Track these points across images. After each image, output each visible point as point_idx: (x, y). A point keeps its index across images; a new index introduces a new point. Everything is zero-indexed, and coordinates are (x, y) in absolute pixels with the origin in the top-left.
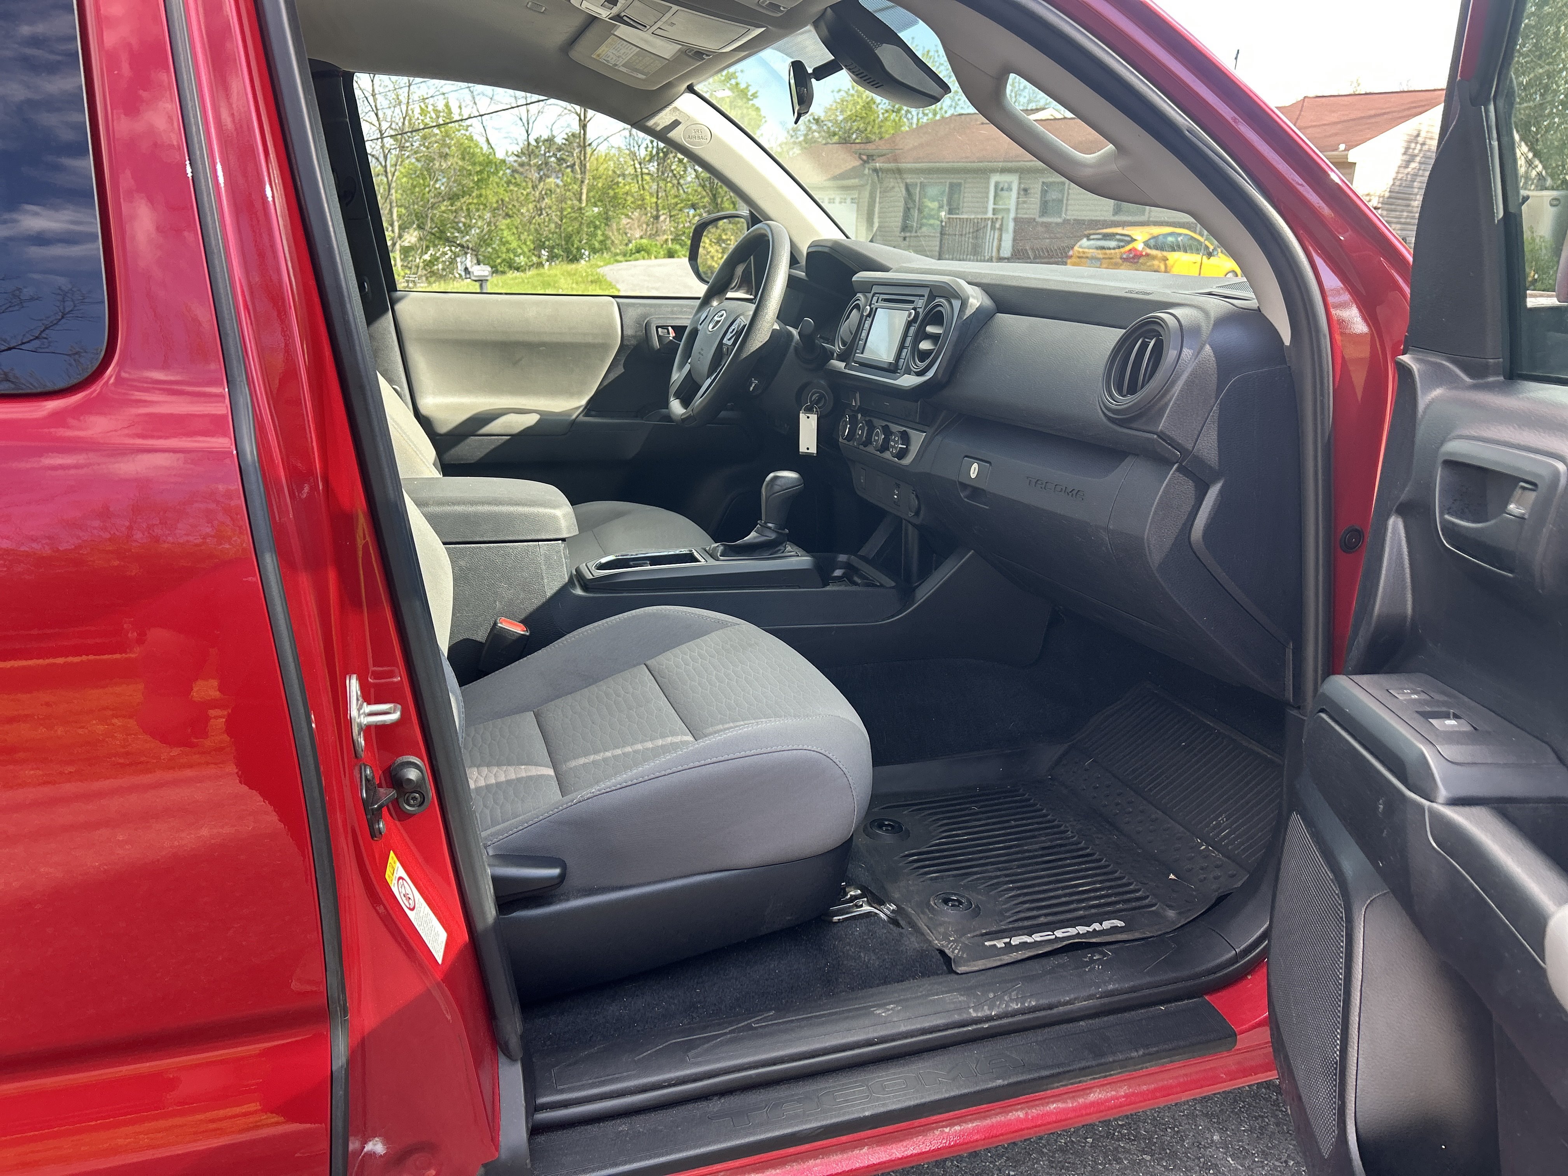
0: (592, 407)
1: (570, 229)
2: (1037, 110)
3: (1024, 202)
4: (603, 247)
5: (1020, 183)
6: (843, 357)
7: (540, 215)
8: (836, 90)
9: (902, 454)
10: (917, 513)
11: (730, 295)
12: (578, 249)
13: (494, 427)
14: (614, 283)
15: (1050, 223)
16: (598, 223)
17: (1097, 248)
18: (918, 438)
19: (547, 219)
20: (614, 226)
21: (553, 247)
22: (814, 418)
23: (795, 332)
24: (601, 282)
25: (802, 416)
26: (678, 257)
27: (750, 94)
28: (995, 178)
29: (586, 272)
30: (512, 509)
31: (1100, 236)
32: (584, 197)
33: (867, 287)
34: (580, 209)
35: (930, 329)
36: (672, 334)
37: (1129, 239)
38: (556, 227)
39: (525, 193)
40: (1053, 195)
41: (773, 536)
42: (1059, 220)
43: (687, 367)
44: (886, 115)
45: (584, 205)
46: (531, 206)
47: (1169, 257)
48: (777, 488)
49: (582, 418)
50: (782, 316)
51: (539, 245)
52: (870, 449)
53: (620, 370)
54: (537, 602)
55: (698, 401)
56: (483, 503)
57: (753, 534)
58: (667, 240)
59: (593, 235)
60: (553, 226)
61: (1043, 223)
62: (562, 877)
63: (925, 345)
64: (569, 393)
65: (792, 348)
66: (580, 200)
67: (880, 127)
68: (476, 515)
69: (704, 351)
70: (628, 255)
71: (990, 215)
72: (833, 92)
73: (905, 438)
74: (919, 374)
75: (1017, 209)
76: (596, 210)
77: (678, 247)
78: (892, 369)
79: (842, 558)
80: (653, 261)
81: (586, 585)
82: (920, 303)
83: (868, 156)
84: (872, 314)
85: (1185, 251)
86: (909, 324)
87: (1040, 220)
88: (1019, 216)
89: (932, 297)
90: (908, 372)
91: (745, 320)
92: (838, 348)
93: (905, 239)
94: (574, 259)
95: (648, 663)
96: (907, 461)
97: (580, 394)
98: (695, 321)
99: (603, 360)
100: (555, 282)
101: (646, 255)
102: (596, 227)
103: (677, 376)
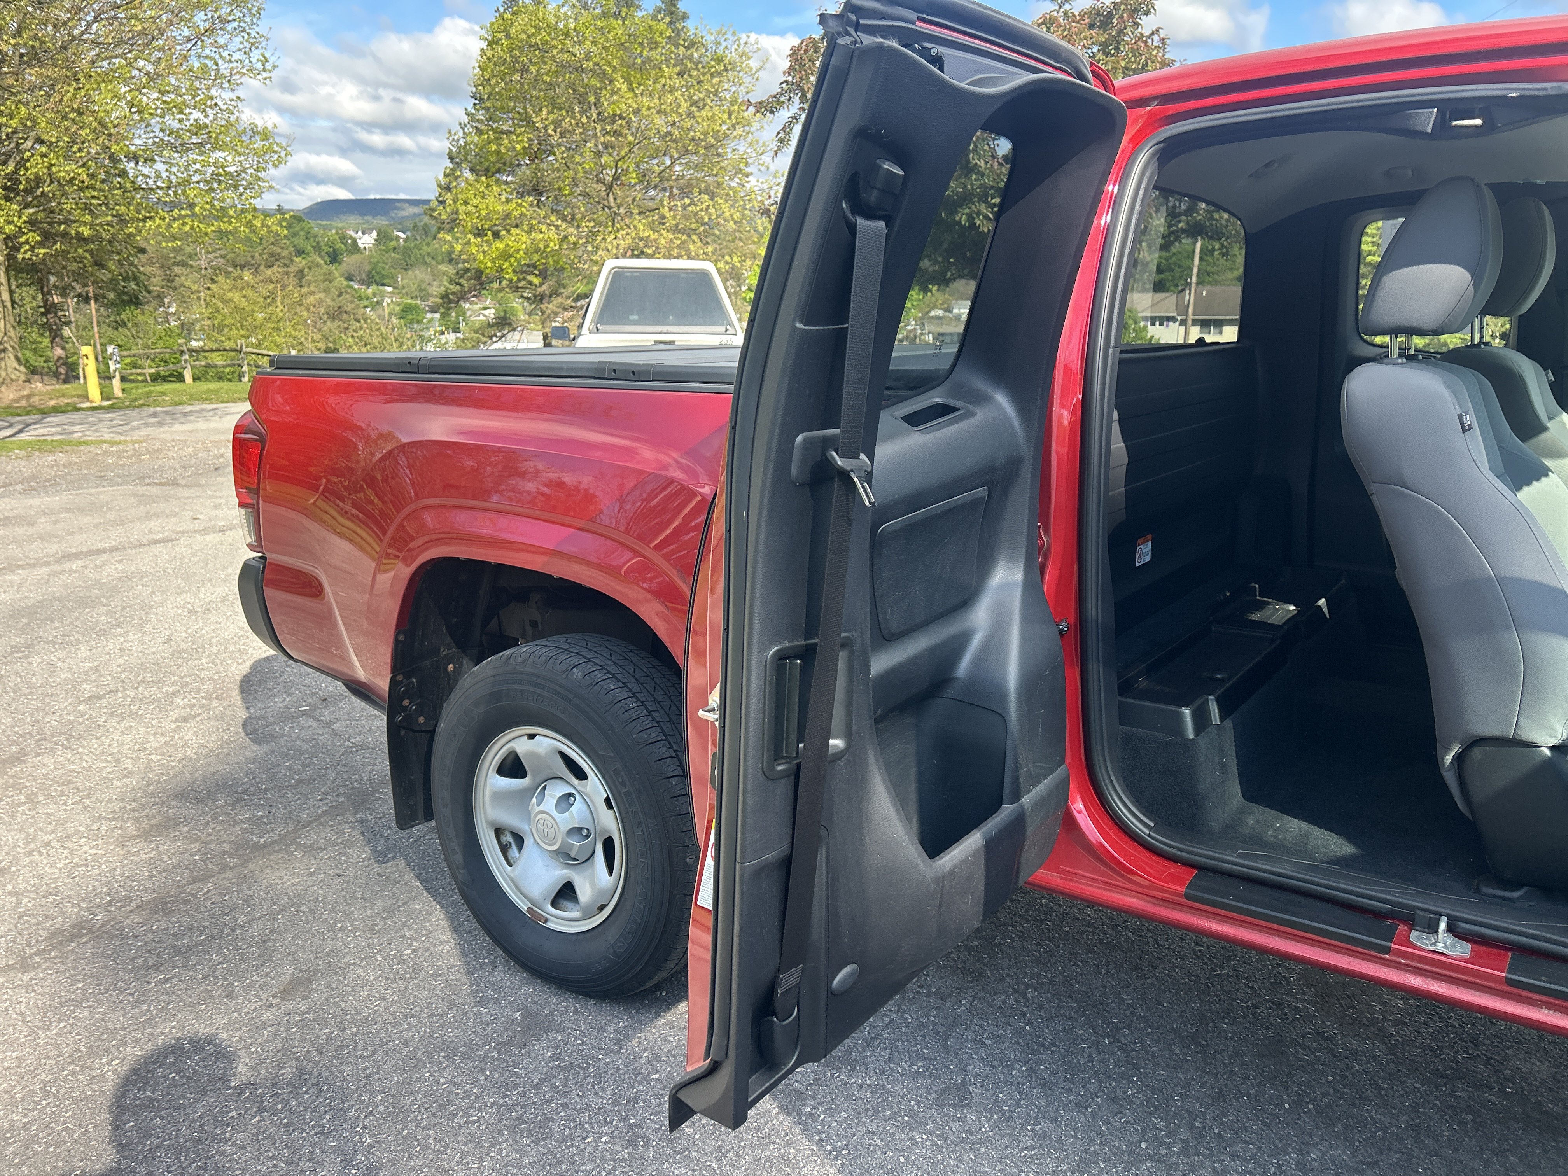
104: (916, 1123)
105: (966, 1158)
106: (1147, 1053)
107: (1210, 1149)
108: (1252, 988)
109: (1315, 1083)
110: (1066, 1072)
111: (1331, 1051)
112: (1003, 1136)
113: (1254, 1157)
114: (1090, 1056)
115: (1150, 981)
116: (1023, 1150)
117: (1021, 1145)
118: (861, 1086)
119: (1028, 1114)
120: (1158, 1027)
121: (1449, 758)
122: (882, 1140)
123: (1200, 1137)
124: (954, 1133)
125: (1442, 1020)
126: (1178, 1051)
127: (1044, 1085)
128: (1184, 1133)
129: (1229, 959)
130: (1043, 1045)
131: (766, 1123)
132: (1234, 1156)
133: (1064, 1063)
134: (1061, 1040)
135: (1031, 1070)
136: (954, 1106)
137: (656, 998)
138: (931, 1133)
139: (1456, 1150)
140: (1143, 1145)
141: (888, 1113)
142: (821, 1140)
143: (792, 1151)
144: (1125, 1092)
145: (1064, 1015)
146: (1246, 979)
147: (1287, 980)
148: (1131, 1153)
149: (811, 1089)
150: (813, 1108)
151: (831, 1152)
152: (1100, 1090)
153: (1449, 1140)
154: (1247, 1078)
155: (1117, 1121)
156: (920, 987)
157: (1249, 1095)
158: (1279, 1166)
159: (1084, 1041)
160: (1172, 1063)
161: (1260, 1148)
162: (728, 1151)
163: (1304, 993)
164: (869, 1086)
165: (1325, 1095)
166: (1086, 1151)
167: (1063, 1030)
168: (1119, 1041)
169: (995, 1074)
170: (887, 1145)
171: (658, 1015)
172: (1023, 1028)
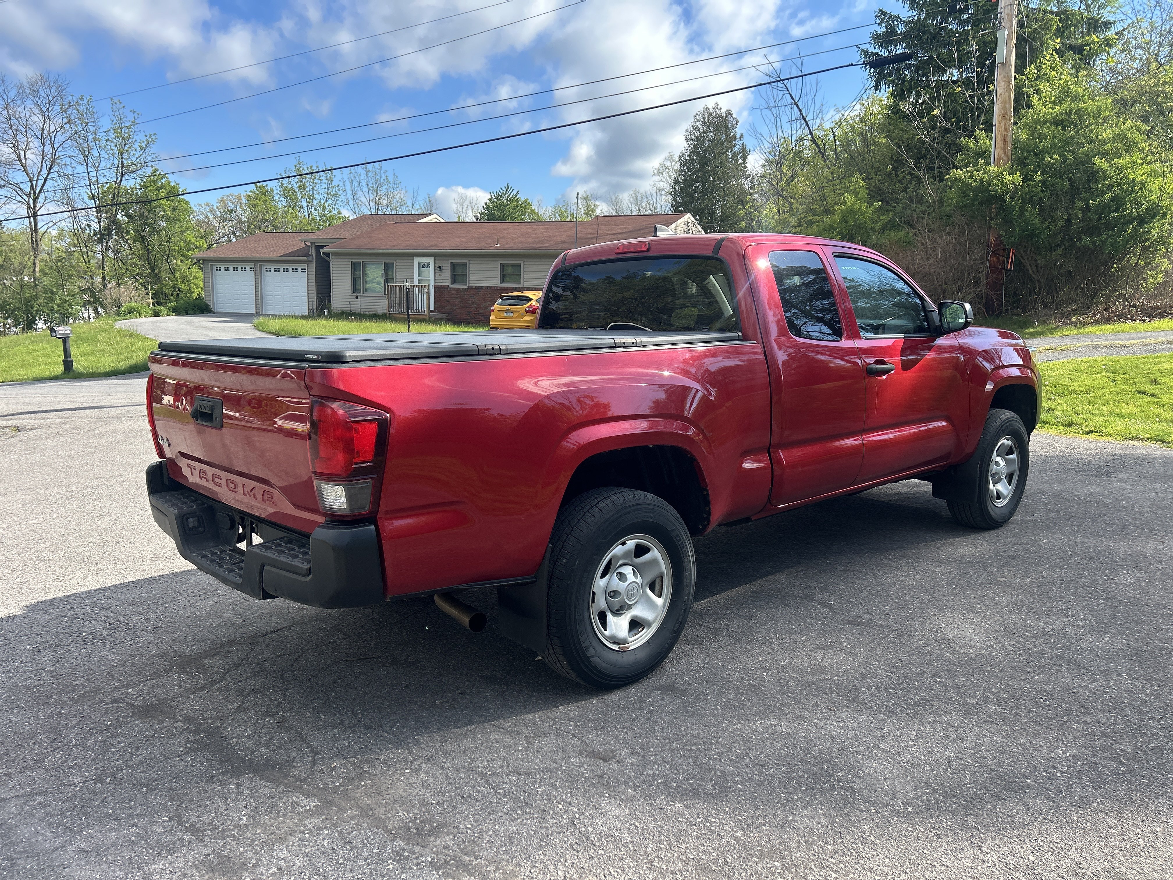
3: (440, 275)
5: (435, 263)
15: (459, 289)
17: (510, 305)
28: (417, 260)
31: (509, 298)
37: (527, 299)
40: (460, 271)
42: (465, 287)
61: (454, 288)
70: (121, 315)
71: (416, 284)
75: (435, 279)
87: (450, 286)
88: (437, 284)
93: (357, 297)
101: (137, 314)
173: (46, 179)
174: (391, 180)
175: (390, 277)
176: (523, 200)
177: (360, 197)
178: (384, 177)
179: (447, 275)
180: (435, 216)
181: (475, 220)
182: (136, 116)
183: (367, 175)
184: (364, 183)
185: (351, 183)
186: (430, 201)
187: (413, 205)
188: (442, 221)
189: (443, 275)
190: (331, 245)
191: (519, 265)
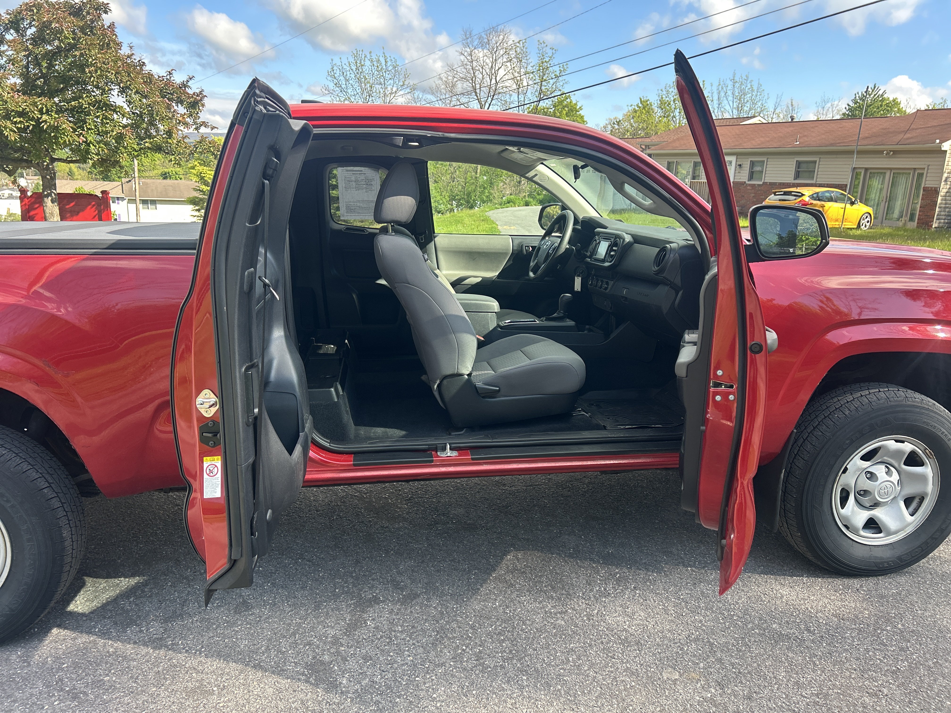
0: (499, 276)
1: (470, 189)
2: (748, 118)
3: (739, 172)
4: (489, 200)
5: (736, 161)
6: (590, 257)
7: (453, 182)
8: (630, 105)
9: (606, 289)
10: (611, 308)
11: (553, 234)
12: (474, 200)
13: (466, 282)
14: (495, 221)
15: (755, 185)
16: (486, 186)
17: (780, 200)
18: (611, 283)
19: (457, 183)
20: (496, 188)
21: (460, 200)
22: (580, 278)
23: (574, 248)
24: (487, 220)
25: (576, 278)
26: (531, 205)
27: (578, 107)
29: (479, 214)
30: (481, 302)
31: (782, 193)
32: (479, 171)
33: (599, 233)
34: (476, 178)
35: (614, 248)
36: (531, 249)
37: (800, 194)
38: (462, 188)
39: (445, 169)
40: (757, 168)
41: (562, 315)
42: (761, 183)
43: (536, 261)
44: (661, 119)
45: (478, 176)
46: (448, 176)
47: (825, 205)
48: (564, 299)
49: (496, 279)
50: (569, 243)
51: (453, 198)
52: (597, 288)
53: (511, 262)
54: (487, 332)
55: (539, 272)
56: (473, 300)
57: (556, 314)
58: (525, 196)
59: (482, 192)
60: (460, 187)
61: (750, 184)
62: (499, 391)
63: (612, 253)
64: (492, 270)
65: (573, 254)
66: (476, 173)
67: (656, 126)
68: (471, 303)
69: (542, 255)
70: (502, 205)
72: (628, 106)
73: (607, 283)
74: (610, 262)
76: (485, 178)
77: (531, 200)
78: (603, 261)
79: (587, 327)
80: (517, 208)
81: (501, 327)
82: (613, 240)
83: (646, 146)
84: (599, 243)
85: (836, 201)
86: (609, 246)
87: (747, 182)
88: (736, 180)
89: (616, 238)
90: (608, 262)
91: (556, 245)
92: (588, 254)
94: (471, 207)
95: (521, 349)
96: (608, 291)
97: (496, 271)
98: (540, 244)
99: (505, 259)
100: (462, 220)
101: (513, 204)
102: (484, 188)
103: (532, 264)
104: (231, 624)
105: (265, 626)
106: (320, 558)
107: (363, 581)
108: (349, 520)
109: (389, 544)
110: (289, 578)
111: (390, 531)
112: (276, 612)
113: (380, 577)
114: (296, 569)
115: (305, 532)
116: (288, 613)
117: (286, 612)
118: (192, 622)
119: (282, 600)
120: (319, 547)
121: (436, 386)
122: (219, 638)
123: (357, 579)
124: (252, 620)
125: (423, 507)
126: (332, 553)
127: (282, 587)
128: (350, 580)
129: (334, 512)
130: (272, 573)
131: (150, 657)
132: (373, 580)
133: (286, 575)
134: (280, 568)
135: (272, 584)
136: (245, 611)
137: (32, 634)
138: (242, 625)
139: (446, 547)
140: (337, 590)
141: (214, 626)
142: (187, 651)
143: (174, 661)
144: (319, 576)
145: (274, 558)
146: (345, 517)
147: (361, 512)
148: (334, 595)
149: (165, 635)
150: (172, 641)
151: (196, 653)
152: (308, 579)
153: (443, 545)
154: (364, 552)
155: (322, 587)
156: (194, 572)
157: (368, 557)
158: (391, 576)
159: (290, 564)
160: (332, 558)
161: (381, 573)
162: (138, 677)
163: (369, 515)
164: (196, 620)
165: (395, 546)
166: (315, 602)
167: (278, 563)
168: (305, 559)
169: (257, 591)
170: (223, 638)
171: (41, 641)
172: (259, 570)
173: (490, 105)
174: (755, 88)
175: (697, 175)
176: (891, 99)
177: (725, 105)
178: (749, 86)
179: (746, 172)
180: (759, 118)
181: (790, 120)
182: (554, 52)
183: (734, 86)
184: (729, 93)
185: (719, 93)
186: (792, 105)
187: (775, 110)
188: (765, 122)
189: (741, 172)
190: (653, 148)
191: (815, 162)
